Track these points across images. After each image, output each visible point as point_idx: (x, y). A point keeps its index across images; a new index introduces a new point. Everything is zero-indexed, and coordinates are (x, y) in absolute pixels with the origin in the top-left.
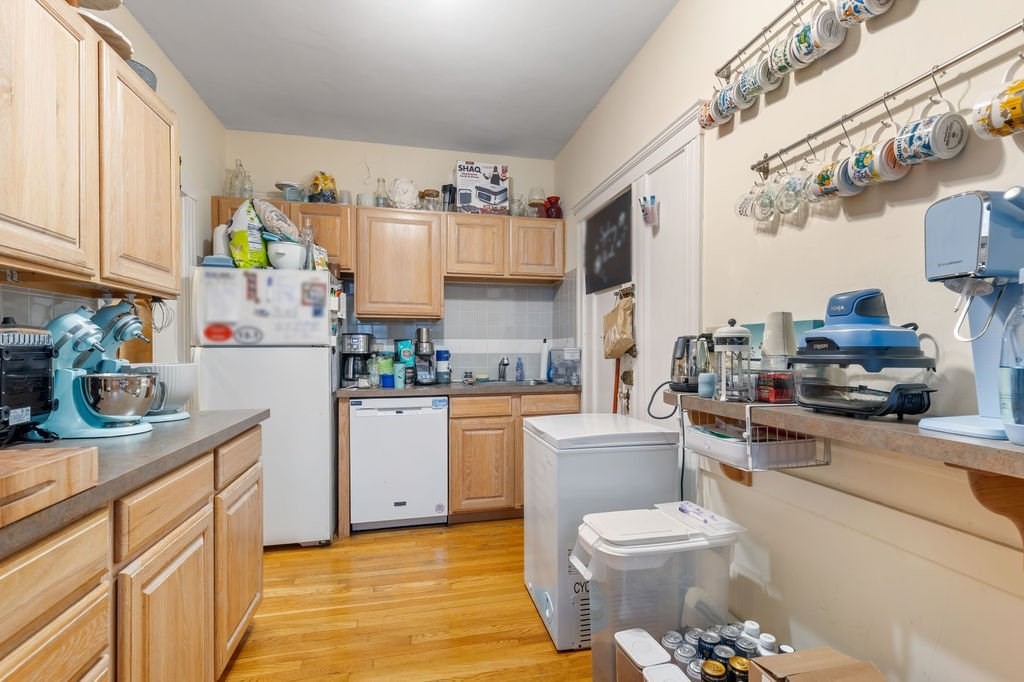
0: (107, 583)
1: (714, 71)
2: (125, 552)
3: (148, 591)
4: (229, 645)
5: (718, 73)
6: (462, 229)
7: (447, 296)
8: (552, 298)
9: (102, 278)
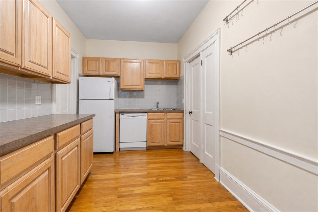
0: (53, 156)
1: (222, 20)
2: (57, 148)
3: (63, 159)
4: (84, 176)
5: (224, 20)
6: (150, 64)
7: (145, 84)
8: (176, 84)
9: (52, 78)
